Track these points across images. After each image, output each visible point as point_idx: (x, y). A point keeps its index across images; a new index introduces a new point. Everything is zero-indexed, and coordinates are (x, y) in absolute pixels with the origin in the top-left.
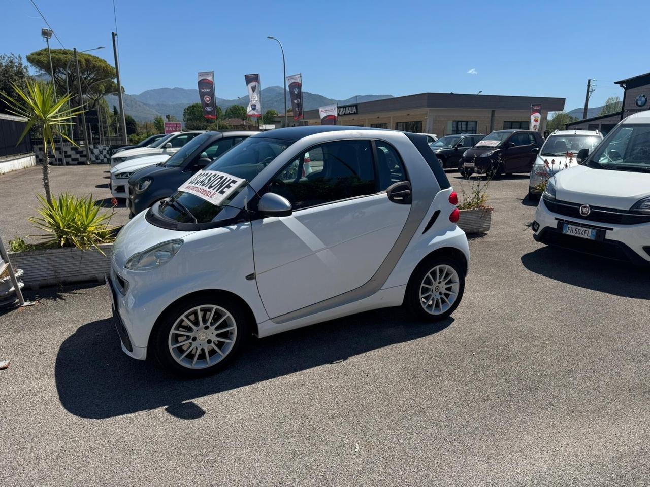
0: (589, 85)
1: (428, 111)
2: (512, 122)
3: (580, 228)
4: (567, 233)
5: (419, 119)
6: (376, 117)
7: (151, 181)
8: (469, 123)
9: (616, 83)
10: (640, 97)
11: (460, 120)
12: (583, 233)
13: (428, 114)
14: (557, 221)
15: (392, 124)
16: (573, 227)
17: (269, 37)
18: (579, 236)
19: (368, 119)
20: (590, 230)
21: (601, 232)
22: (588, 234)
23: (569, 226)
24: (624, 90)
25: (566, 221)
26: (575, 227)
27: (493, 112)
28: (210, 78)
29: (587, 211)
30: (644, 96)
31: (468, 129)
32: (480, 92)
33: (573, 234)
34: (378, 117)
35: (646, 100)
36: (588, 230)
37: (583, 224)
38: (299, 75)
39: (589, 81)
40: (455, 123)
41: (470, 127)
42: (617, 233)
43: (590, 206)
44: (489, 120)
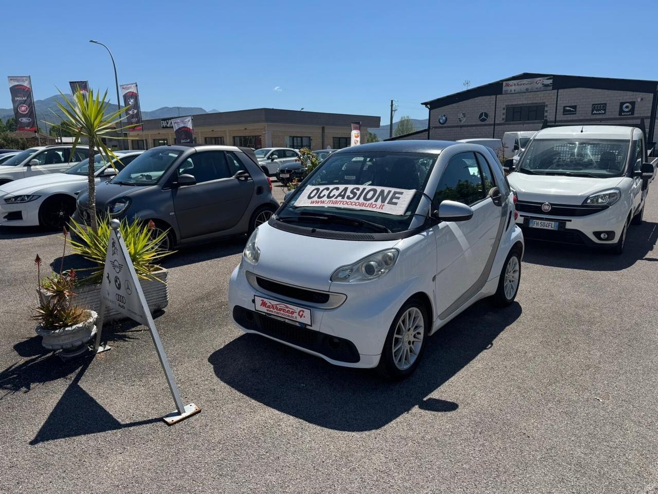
0: (392, 106)
1: (266, 126)
2: (339, 138)
3: (544, 222)
4: (534, 227)
5: (257, 134)
6: (211, 130)
7: (128, 202)
8: (304, 139)
9: (422, 104)
10: (442, 116)
11: (296, 135)
12: (548, 225)
13: (266, 129)
14: (523, 218)
15: (228, 139)
16: (538, 221)
17: (91, 41)
18: (544, 228)
19: (201, 132)
20: (553, 223)
21: (562, 224)
22: (552, 226)
23: (534, 221)
24: (429, 110)
25: (531, 217)
26: (540, 221)
27: (323, 129)
28: (26, 84)
29: (547, 208)
30: (444, 116)
31: (304, 144)
32: (302, 109)
33: (539, 227)
34: (213, 131)
35: (446, 118)
36: (551, 222)
37: (546, 218)
38: (135, 85)
39: (392, 101)
40: (291, 139)
41: (305, 142)
42: (575, 224)
43: (550, 204)
44: (320, 135)
